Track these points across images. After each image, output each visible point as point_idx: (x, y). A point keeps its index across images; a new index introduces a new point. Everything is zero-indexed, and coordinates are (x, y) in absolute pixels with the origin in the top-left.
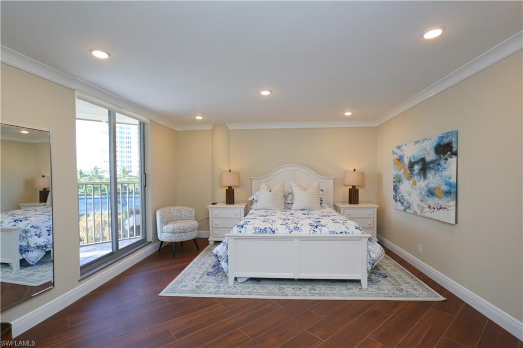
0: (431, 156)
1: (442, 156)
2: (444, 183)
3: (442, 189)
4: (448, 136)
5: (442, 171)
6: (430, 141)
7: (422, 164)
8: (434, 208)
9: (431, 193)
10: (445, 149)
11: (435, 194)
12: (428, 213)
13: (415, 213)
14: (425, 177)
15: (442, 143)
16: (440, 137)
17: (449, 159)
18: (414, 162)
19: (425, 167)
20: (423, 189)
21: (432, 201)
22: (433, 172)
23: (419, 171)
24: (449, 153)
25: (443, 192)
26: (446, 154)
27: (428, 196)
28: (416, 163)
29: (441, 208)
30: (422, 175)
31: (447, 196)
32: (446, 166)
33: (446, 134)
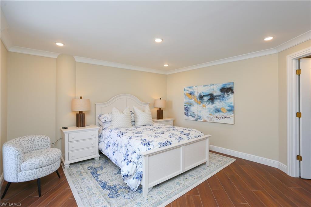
0: (217, 93)
1: (225, 93)
2: (228, 106)
3: (226, 109)
4: (229, 84)
5: (225, 100)
6: (216, 86)
7: (210, 97)
8: (220, 118)
9: (218, 110)
10: (227, 90)
11: (221, 111)
12: (216, 120)
13: (205, 121)
14: (213, 103)
15: (225, 87)
16: (224, 84)
17: (231, 95)
18: (203, 95)
19: (212, 98)
20: (211, 109)
21: (218, 115)
22: (219, 101)
23: (208, 100)
24: (231, 92)
25: (226, 110)
26: (229, 92)
27: (215, 112)
28: (207, 96)
29: (225, 118)
30: (210, 102)
31: (230, 112)
32: (229, 98)
33: (228, 83)
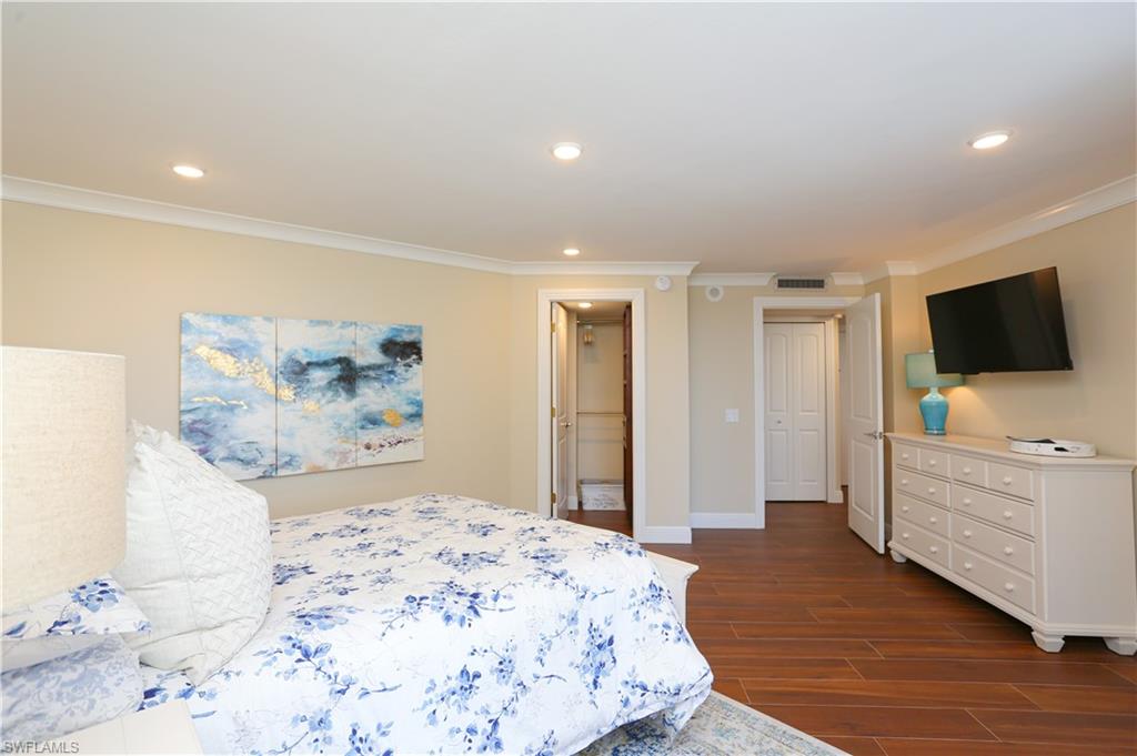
0: (369, 355)
1: (398, 359)
2: (405, 402)
3: (402, 412)
4: (411, 332)
5: (399, 383)
6: (365, 329)
7: (343, 369)
8: (382, 446)
9: (373, 421)
10: (402, 349)
11: (384, 421)
12: (365, 458)
13: (316, 471)
14: (351, 391)
15: (399, 339)
16: (394, 329)
17: (415, 366)
18: (309, 364)
19: (349, 375)
20: (346, 417)
21: (374, 435)
22: (377, 385)
23: (330, 383)
24: (414, 357)
25: (401, 416)
26: (409, 357)
27: (362, 428)
28: (324, 364)
29: (400, 442)
30: (340, 390)
31: (412, 421)
32: (409, 375)
33: (407, 326)
